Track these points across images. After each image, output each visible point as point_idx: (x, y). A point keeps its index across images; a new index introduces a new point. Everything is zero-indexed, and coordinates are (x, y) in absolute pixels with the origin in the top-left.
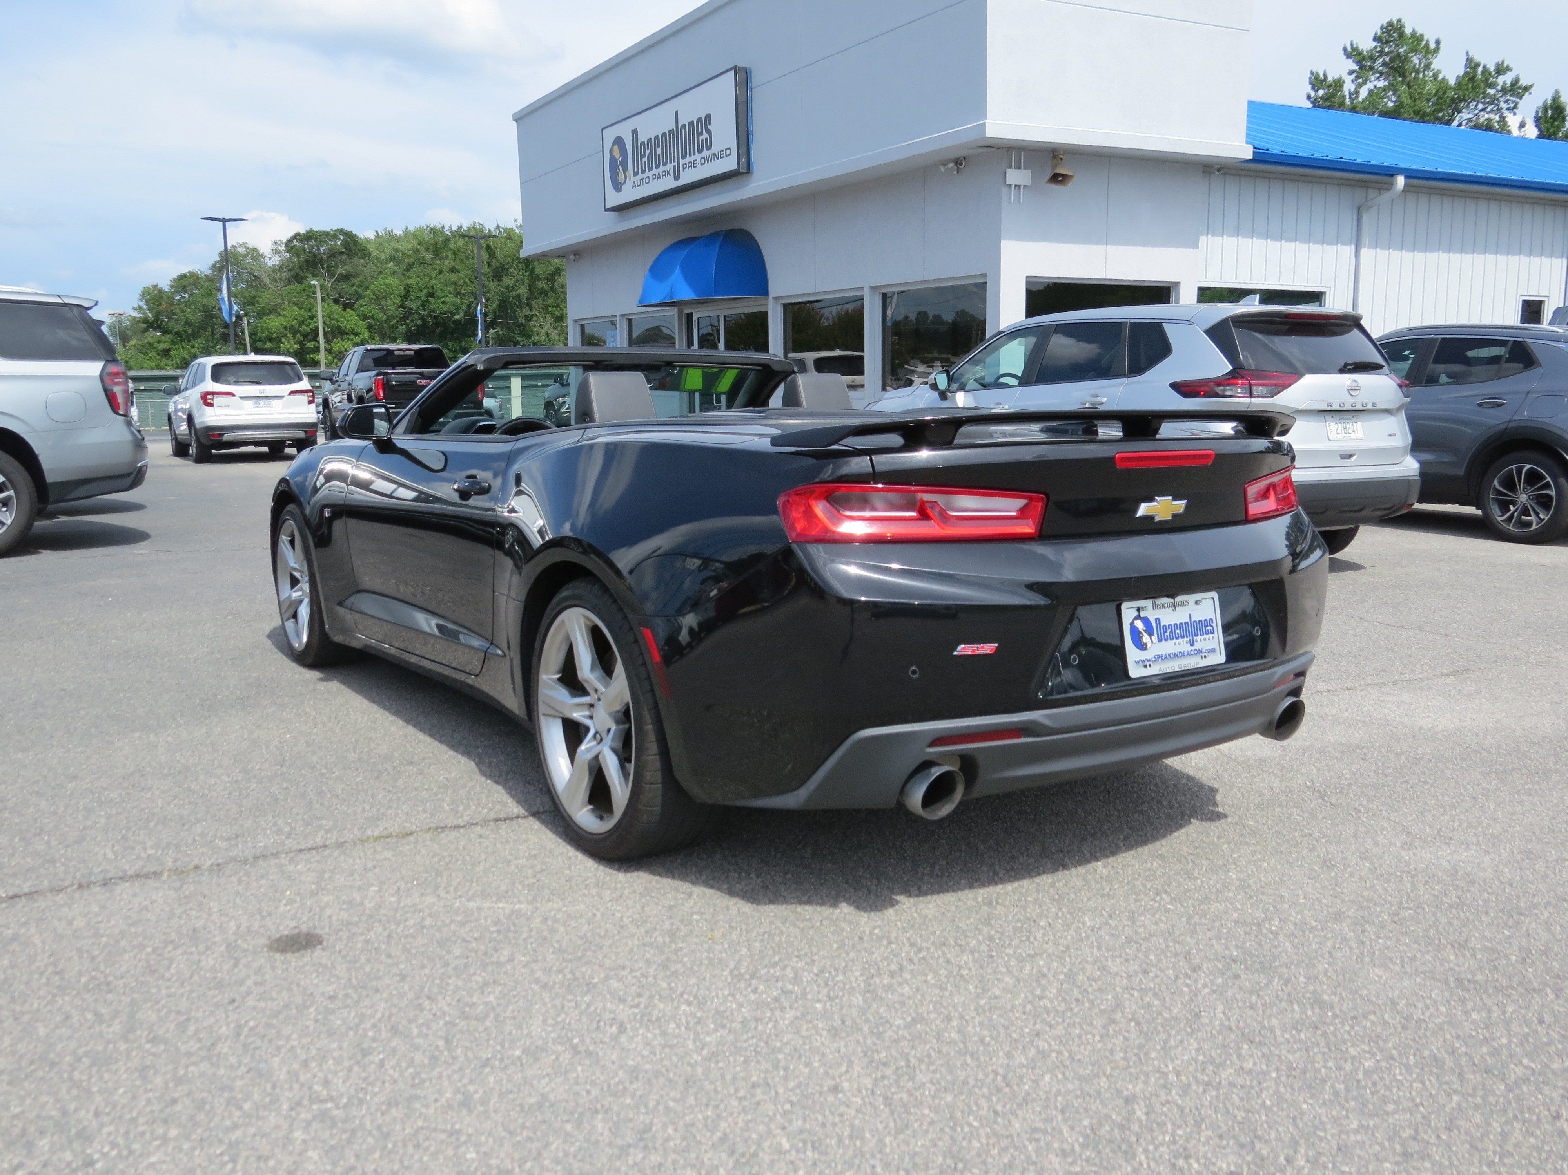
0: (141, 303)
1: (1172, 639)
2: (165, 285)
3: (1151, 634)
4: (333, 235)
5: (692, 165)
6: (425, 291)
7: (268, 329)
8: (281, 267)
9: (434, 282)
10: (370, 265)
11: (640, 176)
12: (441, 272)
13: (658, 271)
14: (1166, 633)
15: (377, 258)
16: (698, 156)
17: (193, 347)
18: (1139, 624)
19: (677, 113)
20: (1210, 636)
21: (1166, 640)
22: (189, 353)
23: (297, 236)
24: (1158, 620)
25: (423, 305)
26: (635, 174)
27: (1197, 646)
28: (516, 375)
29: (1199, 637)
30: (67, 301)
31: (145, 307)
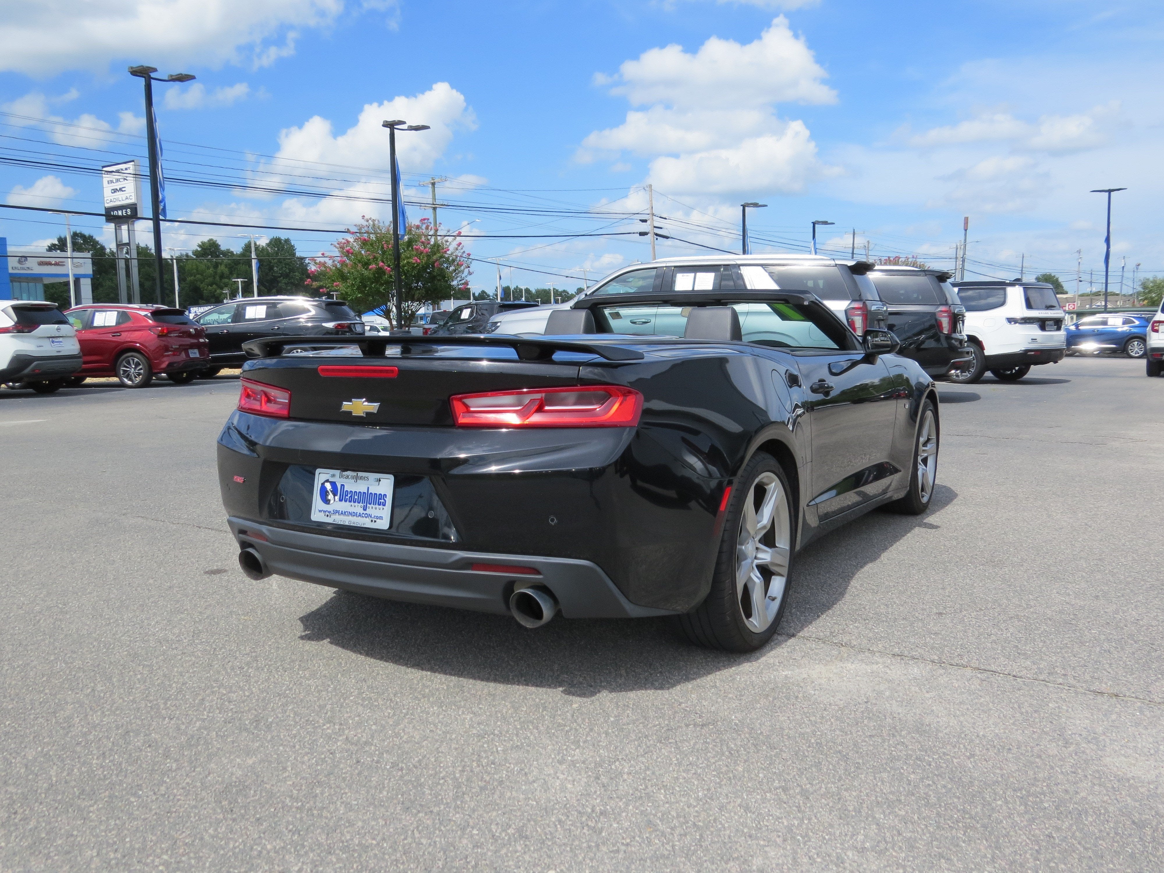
1: (350, 501)
3: (335, 495)
14: (346, 496)
18: (328, 486)
20: (381, 507)
21: (346, 501)
24: (342, 485)
27: (368, 511)
29: (372, 505)
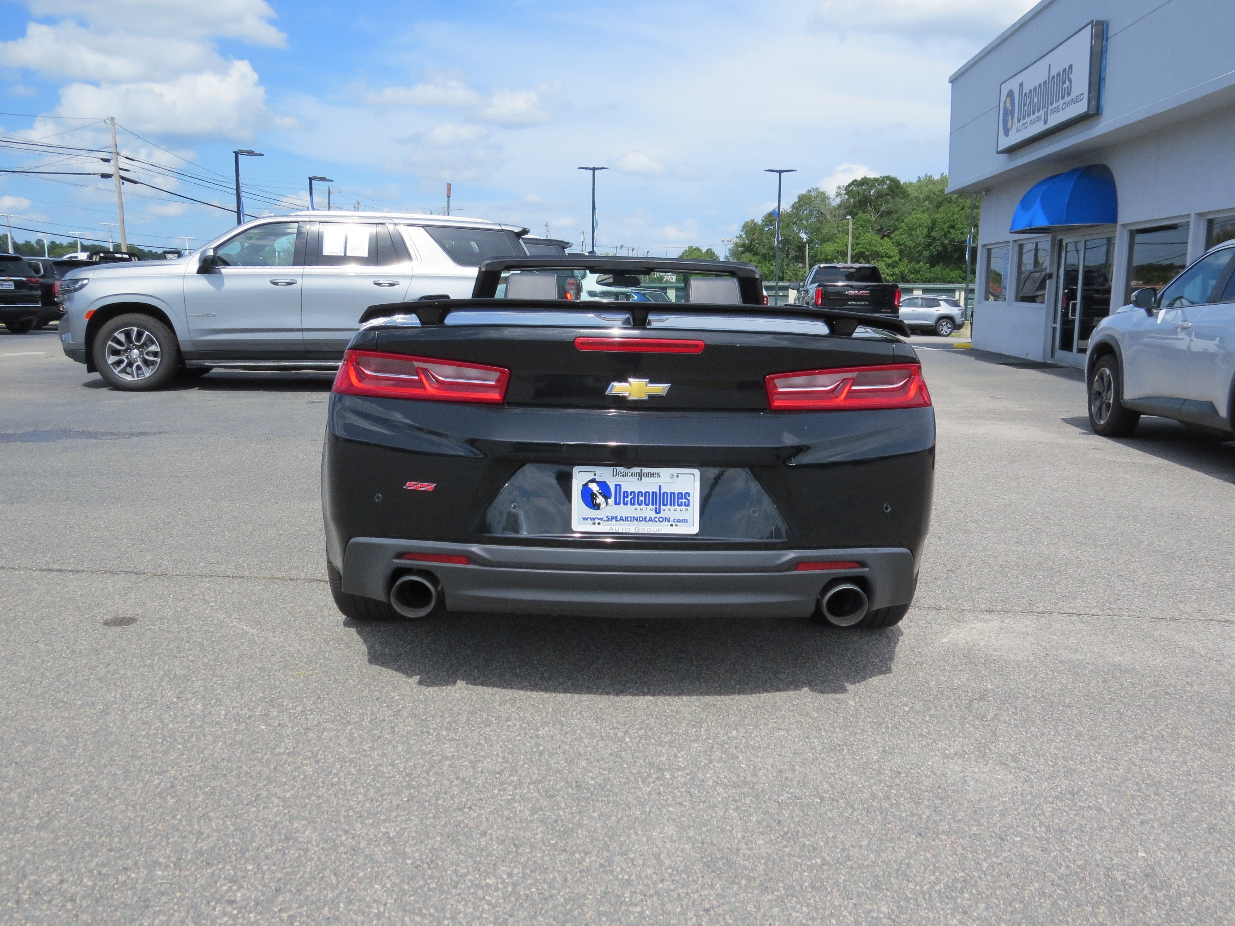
0: (742, 233)
1: (633, 504)
2: (759, 220)
3: (607, 497)
4: (881, 181)
5: (1056, 111)
6: (948, 224)
7: (825, 252)
8: (840, 206)
9: (955, 216)
10: (908, 204)
11: (1022, 122)
12: (963, 208)
13: (1025, 204)
15: (916, 198)
16: (1061, 102)
17: (772, 265)
18: (595, 487)
19: (1050, 66)
20: (683, 508)
21: (625, 504)
22: (769, 269)
23: (854, 183)
24: (618, 485)
25: (945, 235)
26: (1019, 121)
27: (663, 514)
28: (960, 289)
29: (669, 507)
30: (504, 228)
31: (744, 236)
